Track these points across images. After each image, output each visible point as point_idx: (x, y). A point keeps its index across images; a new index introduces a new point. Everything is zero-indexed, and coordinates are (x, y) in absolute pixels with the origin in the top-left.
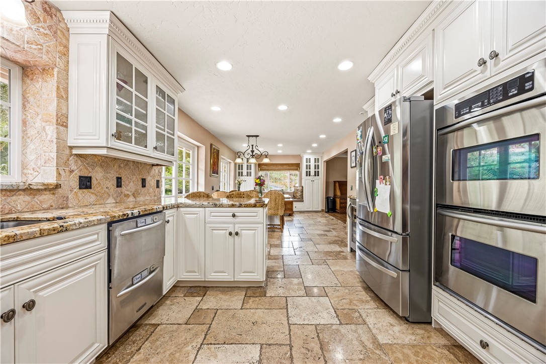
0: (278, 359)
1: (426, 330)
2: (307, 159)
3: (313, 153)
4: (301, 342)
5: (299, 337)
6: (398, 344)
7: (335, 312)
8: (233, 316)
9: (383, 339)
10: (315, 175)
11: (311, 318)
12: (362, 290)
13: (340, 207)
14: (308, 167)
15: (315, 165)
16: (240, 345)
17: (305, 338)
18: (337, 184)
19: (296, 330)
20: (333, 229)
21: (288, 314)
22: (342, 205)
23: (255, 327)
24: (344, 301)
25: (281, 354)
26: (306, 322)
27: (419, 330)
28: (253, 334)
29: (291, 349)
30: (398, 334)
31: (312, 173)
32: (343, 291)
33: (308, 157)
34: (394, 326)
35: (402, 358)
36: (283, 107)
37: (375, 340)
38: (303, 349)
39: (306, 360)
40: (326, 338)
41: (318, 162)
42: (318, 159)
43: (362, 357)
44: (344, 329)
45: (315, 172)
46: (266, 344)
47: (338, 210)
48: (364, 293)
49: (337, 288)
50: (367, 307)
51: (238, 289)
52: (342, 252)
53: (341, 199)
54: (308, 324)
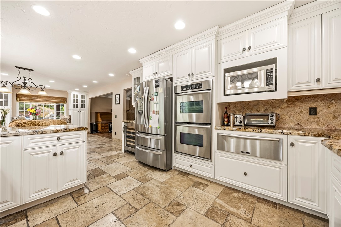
0: (127, 212)
1: (172, 172)
2: (74, 95)
3: (80, 91)
4: (132, 199)
5: (130, 198)
6: (167, 180)
7: (138, 180)
8: (76, 212)
9: (162, 181)
10: (82, 108)
11: (128, 188)
12: (142, 167)
13: (102, 129)
14: (76, 101)
15: (82, 100)
16: (99, 220)
17: (133, 196)
18: (99, 114)
19: (126, 196)
20: (105, 143)
21: (114, 192)
22: (102, 128)
23: (100, 208)
24: (138, 174)
25: (127, 209)
26: (128, 191)
27: (170, 172)
28: (102, 211)
29: (130, 205)
30: (165, 177)
31: (79, 106)
32: (134, 171)
33: (76, 93)
34: (162, 175)
35: (171, 183)
36: (77, 57)
37: (160, 182)
38: (135, 201)
39: (140, 204)
40: (142, 192)
41: (84, 98)
42: (84, 96)
43: (159, 190)
44: (146, 185)
45: (82, 105)
46: (115, 210)
47: (99, 131)
48: (144, 168)
49: (131, 171)
50: (149, 173)
51: (62, 198)
52: (120, 154)
53: (102, 124)
54: (129, 191)
